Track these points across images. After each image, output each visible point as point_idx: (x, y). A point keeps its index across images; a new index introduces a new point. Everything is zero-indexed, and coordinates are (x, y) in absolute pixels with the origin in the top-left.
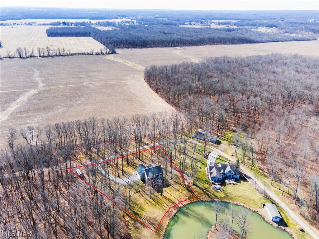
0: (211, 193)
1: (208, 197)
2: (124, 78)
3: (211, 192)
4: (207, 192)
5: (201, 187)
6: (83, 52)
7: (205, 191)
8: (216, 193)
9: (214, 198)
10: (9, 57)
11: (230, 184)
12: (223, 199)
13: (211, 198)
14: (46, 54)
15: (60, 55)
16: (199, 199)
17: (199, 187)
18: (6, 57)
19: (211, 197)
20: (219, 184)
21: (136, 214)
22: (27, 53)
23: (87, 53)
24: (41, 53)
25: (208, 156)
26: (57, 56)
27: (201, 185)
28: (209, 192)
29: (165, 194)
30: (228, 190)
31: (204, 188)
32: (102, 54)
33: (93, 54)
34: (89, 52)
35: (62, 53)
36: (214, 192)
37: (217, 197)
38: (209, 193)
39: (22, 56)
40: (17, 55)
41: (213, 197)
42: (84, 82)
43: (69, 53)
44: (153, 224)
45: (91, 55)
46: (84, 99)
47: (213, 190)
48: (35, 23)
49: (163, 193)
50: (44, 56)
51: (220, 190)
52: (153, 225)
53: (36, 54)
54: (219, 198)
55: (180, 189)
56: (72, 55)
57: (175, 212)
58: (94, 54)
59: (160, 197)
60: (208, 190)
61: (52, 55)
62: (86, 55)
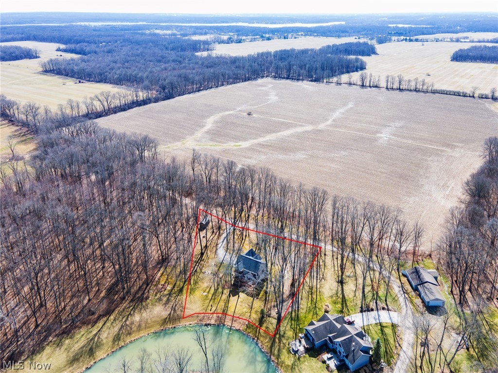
0: (280, 346)
1: (269, 346)
3: (282, 345)
4: (277, 340)
5: (282, 329)
6: (457, 90)
7: (276, 336)
8: (285, 351)
9: (274, 354)
10: (350, 84)
11: (324, 362)
12: (282, 366)
13: (271, 351)
14: (396, 86)
15: (416, 90)
16: (258, 338)
17: (280, 326)
18: (346, 83)
19: (273, 350)
20: (304, 346)
21: (181, 290)
22: (372, 81)
23: (463, 93)
24: (389, 83)
26: (411, 90)
27: (286, 327)
28: (280, 343)
29: (233, 299)
30: (305, 365)
31: (282, 333)
32: (492, 98)
33: (473, 97)
34: (468, 91)
35: (420, 87)
36: (284, 349)
37: (278, 357)
38: (276, 344)
39: (364, 85)
40: (360, 83)
41: (276, 352)
43: (430, 88)
44: (175, 310)
45: (470, 96)
47: (287, 346)
49: (233, 296)
50: (400, 89)
51: (295, 354)
52: (172, 312)
53: (383, 84)
54: (279, 360)
55: (255, 309)
56: (434, 92)
57: (213, 322)
58: (476, 95)
59: (224, 297)
60: (283, 339)
61: (404, 89)
62: (460, 96)
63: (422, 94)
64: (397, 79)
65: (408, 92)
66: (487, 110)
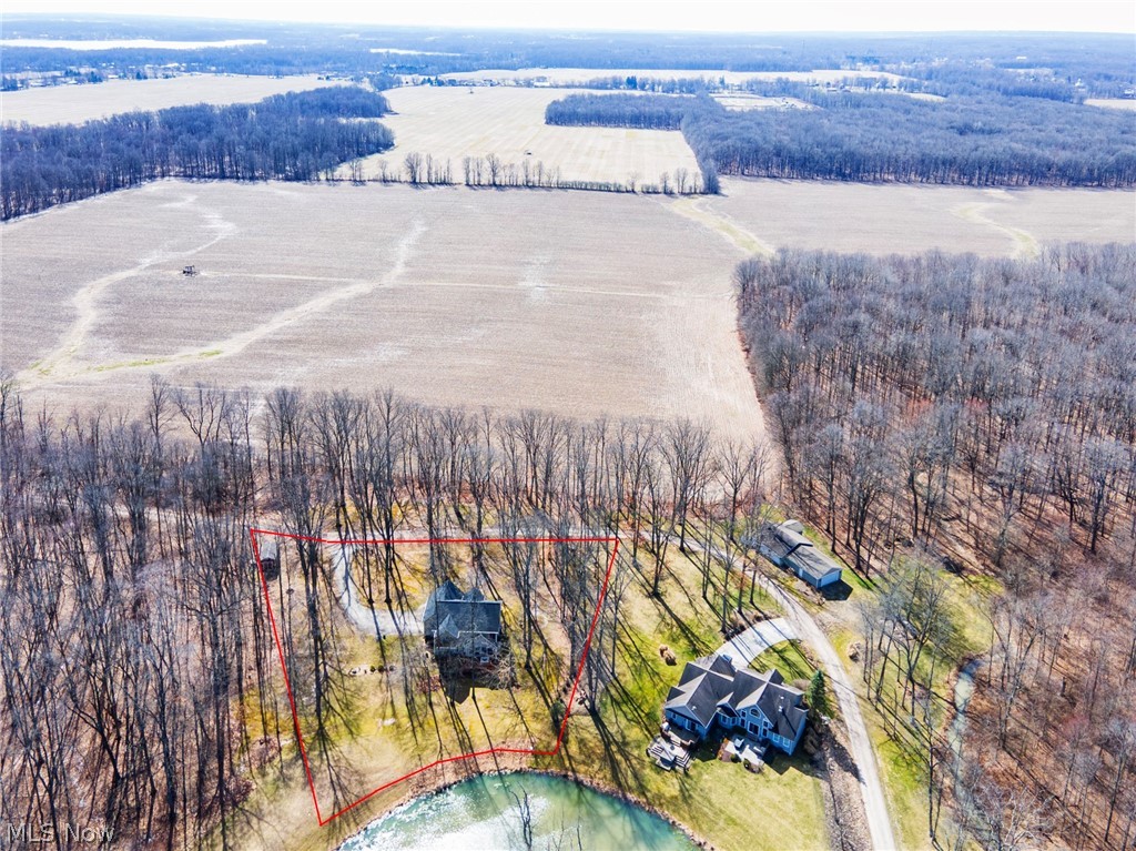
0: (631, 766)
1: (609, 776)
2: (669, 283)
3: (634, 762)
4: (618, 757)
5: (612, 729)
6: (600, 180)
7: (612, 751)
8: (648, 772)
9: (630, 788)
10: (385, 181)
11: (736, 760)
12: (661, 805)
13: (620, 785)
14: (486, 178)
15: (529, 186)
16: (573, 771)
17: (604, 727)
18: (374, 180)
19: (623, 781)
20: (682, 745)
21: (322, 735)
22: (434, 170)
23: (615, 184)
24: (471, 174)
25: (740, 630)
26: (517, 186)
27: (616, 721)
28: (627, 759)
29: (465, 708)
30: (706, 781)
31: (618, 738)
32: (665, 193)
33: (633, 191)
34: (624, 182)
35: (534, 179)
36: (643, 767)
37: (642, 790)
38: (624, 765)
39: (417, 180)
40: (406, 177)
41: (631, 782)
42: (524, 280)
43: (554, 180)
44: (343, 788)
45: (627, 192)
46: (481, 332)
47: (647, 759)
48: (544, 79)
49: (460, 703)
50: (479, 184)
51: (673, 768)
52: (339, 794)
53: (458, 176)
54: (649, 795)
55: (528, 712)
56: (564, 187)
57: (450, 778)
58: (637, 189)
59: (440, 712)
60: (628, 749)
61: (503, 184)
62: (610, 191)
63: (544, 192)
64: (487, 165)
65: (514, 190)
66: (670, 214)
